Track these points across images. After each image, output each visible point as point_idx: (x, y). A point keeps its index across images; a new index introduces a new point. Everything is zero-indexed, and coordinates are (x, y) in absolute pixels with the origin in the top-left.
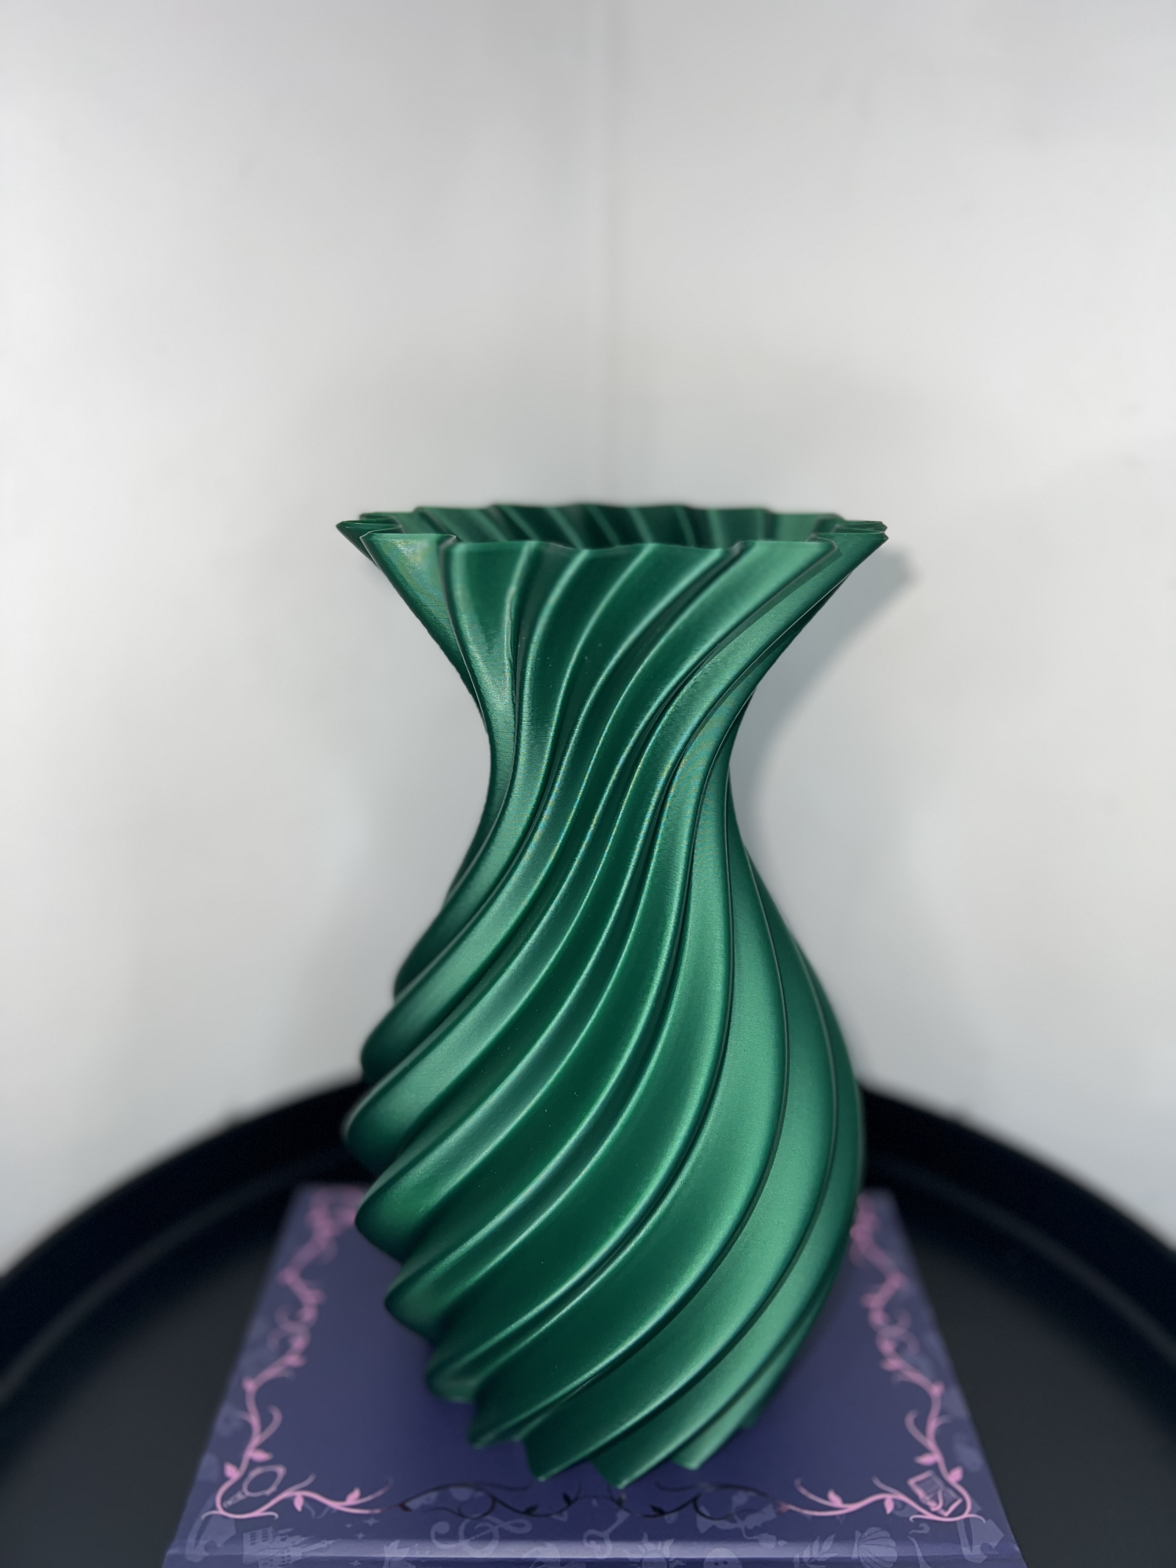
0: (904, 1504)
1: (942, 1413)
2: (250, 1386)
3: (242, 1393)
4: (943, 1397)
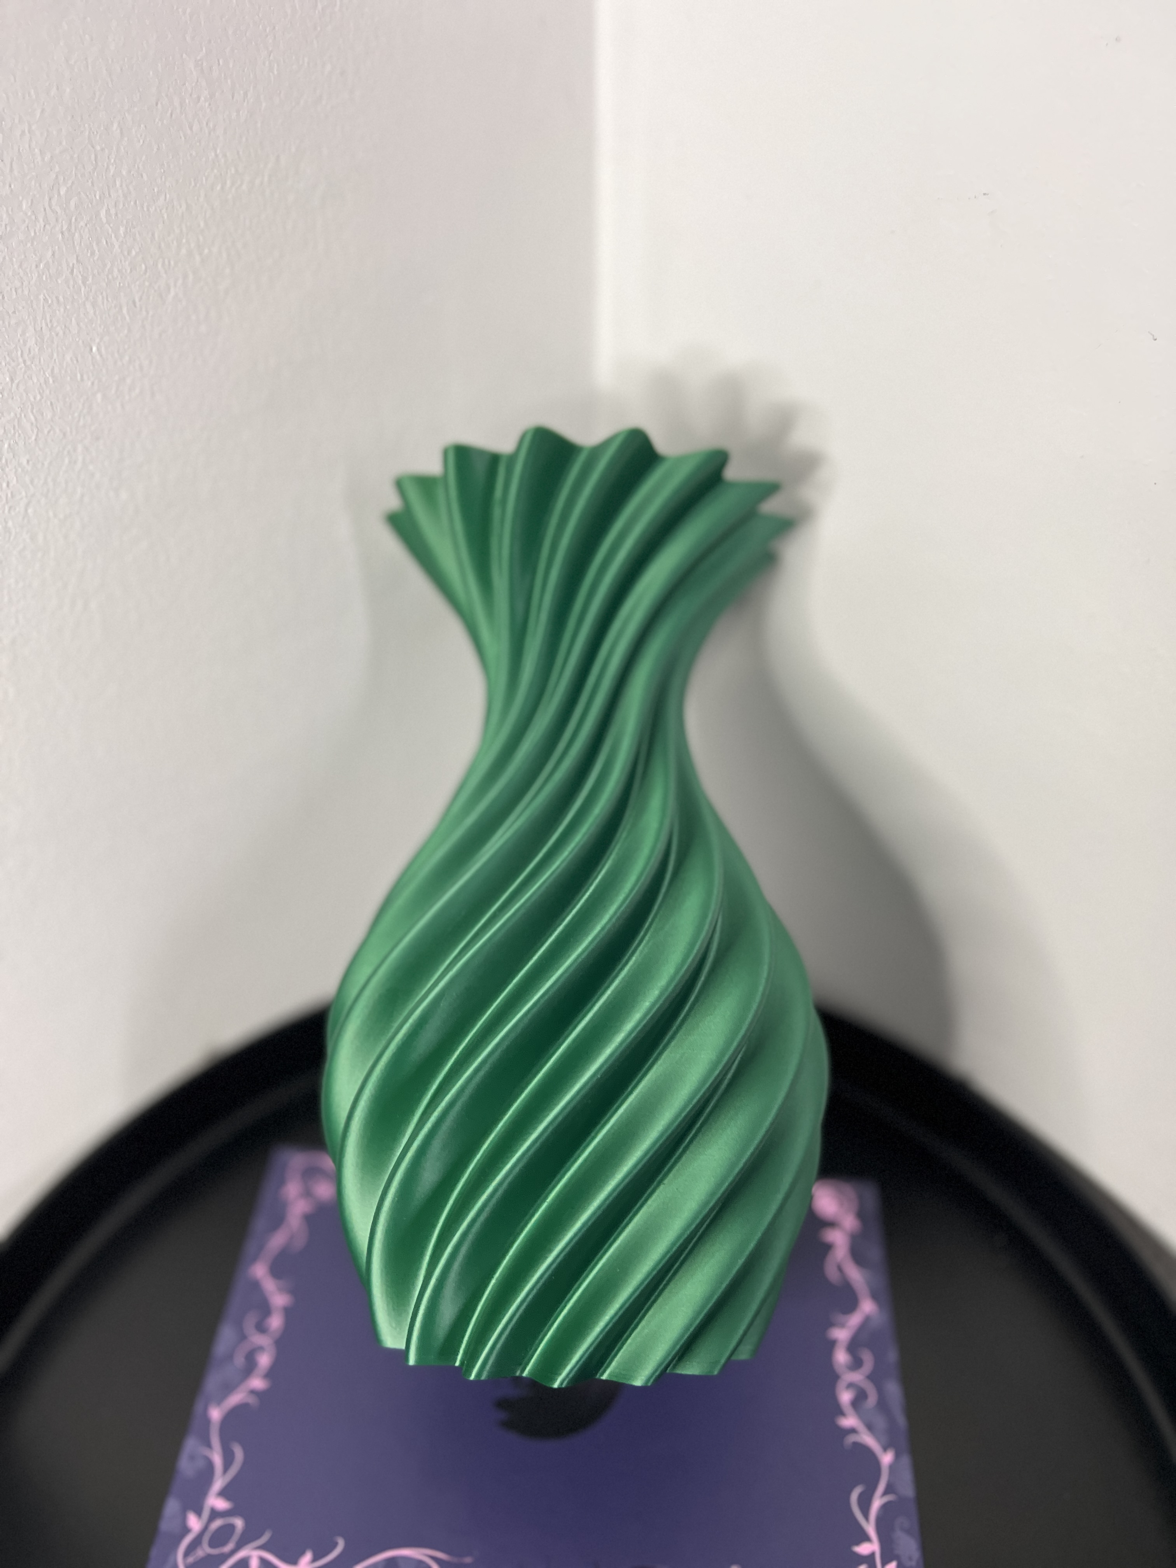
2: (216, 1414)
3: (207, 1421)
4: (892, 1468)
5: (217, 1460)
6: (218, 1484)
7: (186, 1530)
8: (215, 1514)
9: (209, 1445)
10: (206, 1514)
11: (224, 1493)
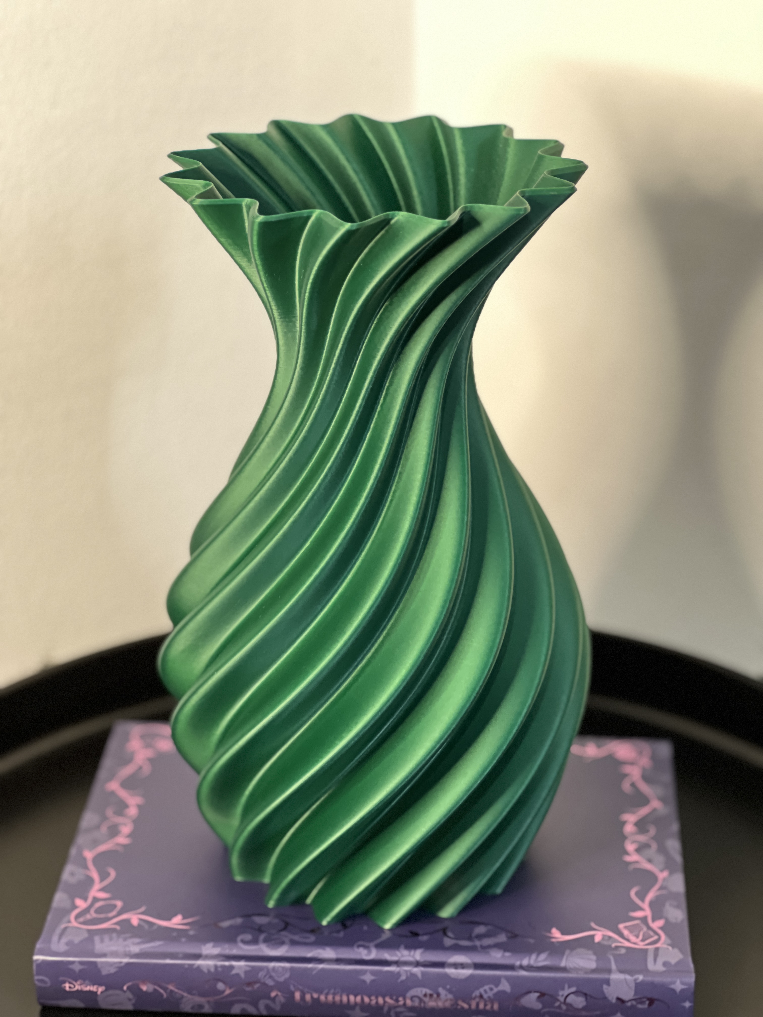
0: (610, 938)
1: (662, 888)
2: (89, 855)
5: (95, 875)
6: (97, 886)
7: (75, 907)
8: (96, 900)
9: (86, 867)
10: (90, 900)
11: (103, 890)
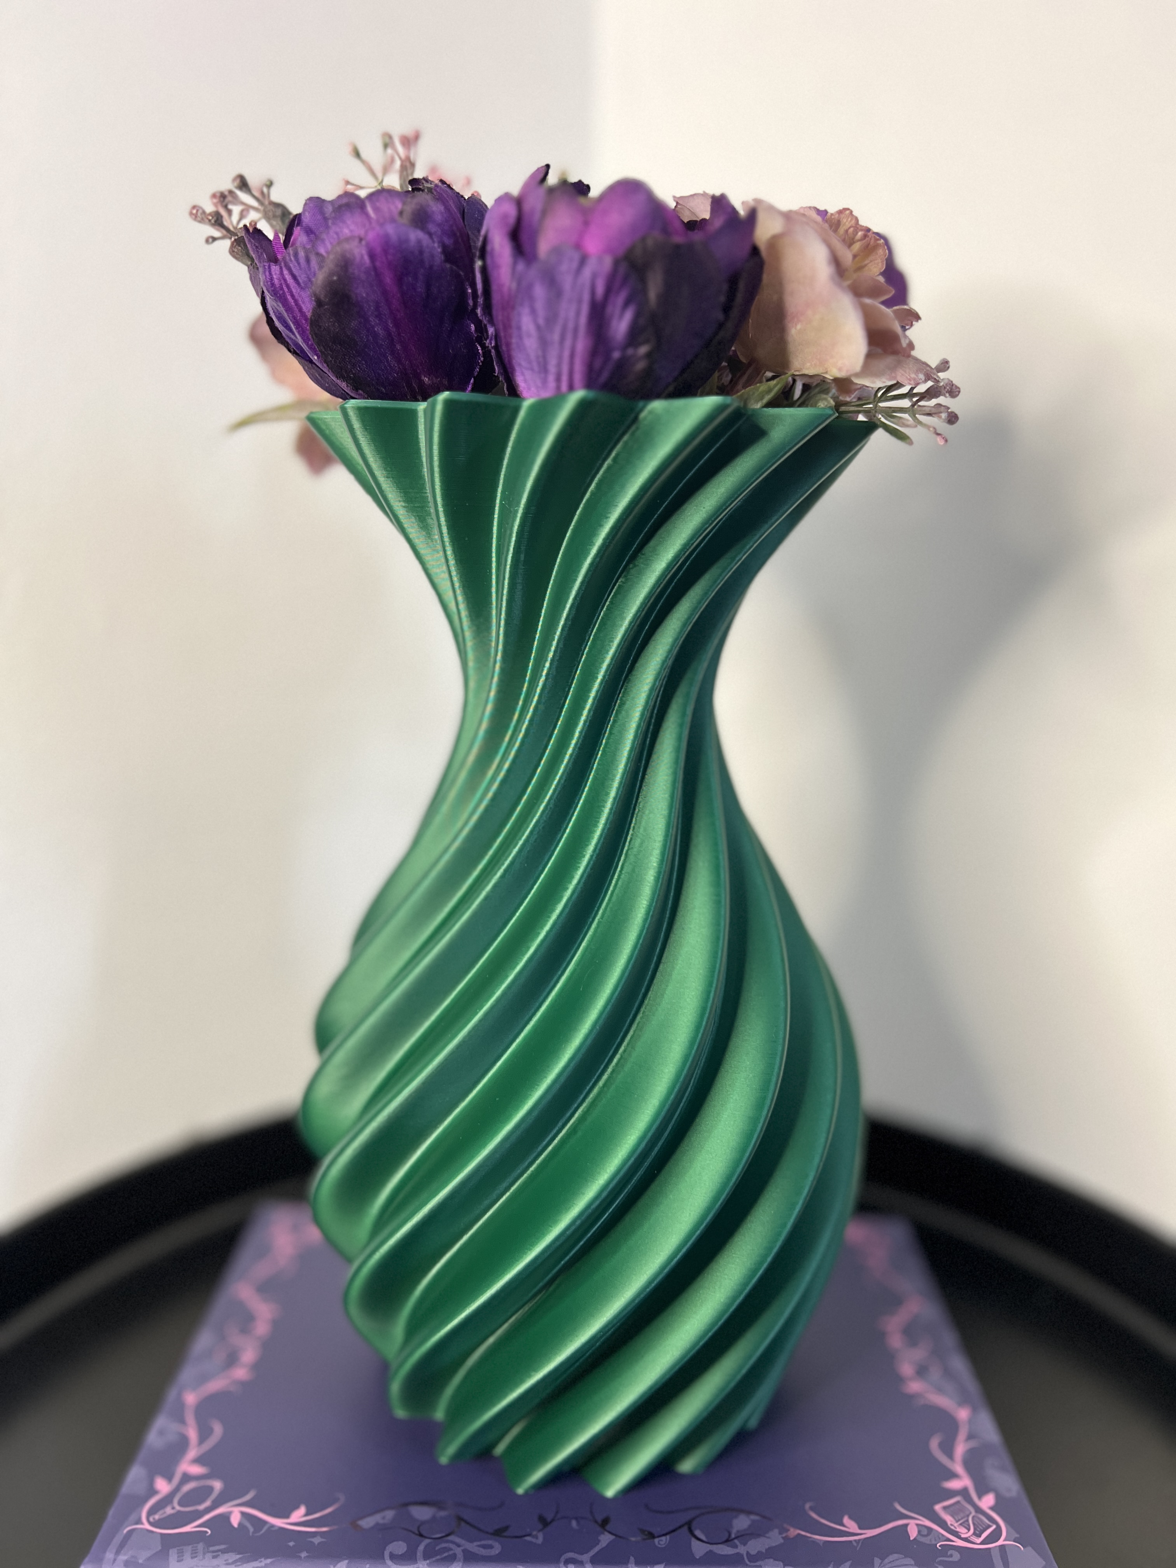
0: (930, 1530)
1: (970, 1437)
2: (191, 1399)
3: (181, 1405)
4: (970, 1421)
5: (192, 1434)
6: (192, 1453)
7: (153, 1492)
8: (187, 1478)
10: (177, 1478)
11: (198, 1461)
